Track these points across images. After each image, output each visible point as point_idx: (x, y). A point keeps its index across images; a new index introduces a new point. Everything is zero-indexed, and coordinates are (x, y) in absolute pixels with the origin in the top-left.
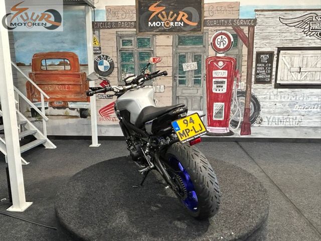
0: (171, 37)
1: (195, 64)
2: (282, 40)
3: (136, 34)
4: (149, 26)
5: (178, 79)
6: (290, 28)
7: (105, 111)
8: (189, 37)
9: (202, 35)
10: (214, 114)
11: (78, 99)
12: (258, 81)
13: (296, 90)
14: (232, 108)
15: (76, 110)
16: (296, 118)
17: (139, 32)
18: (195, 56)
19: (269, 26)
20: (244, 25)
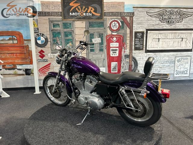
0: (85, 22)
1: (100, 39)
2: (149, 25)
3: (62, 20)
4: (70, 15)
5: (90, 48)
6: (153, 18)
7: (43, 70)
8: (95, 22)
9: (103, 21)
10: (112, 69)
11: (23, 63)
12: (136, 49)
13: (157, 53)
14: (122, 65)
15: (22, 70)
16: (157, 69)
17: (64, 19)
18: (99, 34)
19: (141, 17)
20: (127, 16)
